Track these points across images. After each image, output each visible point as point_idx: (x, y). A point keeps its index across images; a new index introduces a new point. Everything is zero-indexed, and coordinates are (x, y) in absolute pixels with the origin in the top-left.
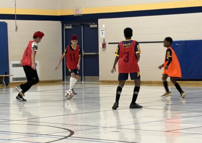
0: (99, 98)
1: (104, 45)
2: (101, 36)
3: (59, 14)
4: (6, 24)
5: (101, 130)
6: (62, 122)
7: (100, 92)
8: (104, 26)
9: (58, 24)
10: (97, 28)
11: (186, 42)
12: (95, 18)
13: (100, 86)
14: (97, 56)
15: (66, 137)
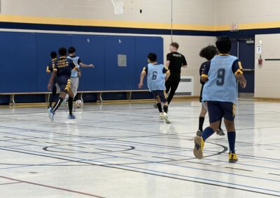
0: (253, 114)
1: (260, 62)
2: (258, 52)
3: (216, 29)
4: (162, 39)
5: (255, 147)
7: (255, 109)
8: (261, 42)
10: (253, 44)
12: (251, 34)
13: (255, 103)
14: (253, 72)
15: (220, 153)
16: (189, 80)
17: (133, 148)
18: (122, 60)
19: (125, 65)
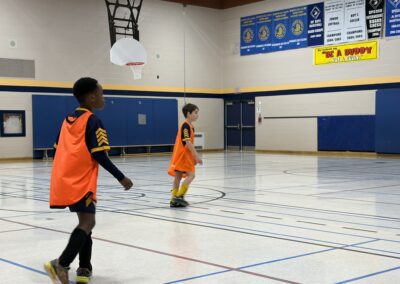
1: (260, 120)
2: (258, 111)
3: (222, 92)
4: (176, 101)
5: (256, 193)
6: (222, 185)
7: (256, 160)
8: (260, 103)
9: (221, 101)
10: (254, 105)
11: (326, 117)
12: (252, 96)
13: (256, 155)
14: (254, 129)
15: (218, 198)
16: (200, 136)
17: (143, 195)
18: (142, 119)
19: (145, 123)
